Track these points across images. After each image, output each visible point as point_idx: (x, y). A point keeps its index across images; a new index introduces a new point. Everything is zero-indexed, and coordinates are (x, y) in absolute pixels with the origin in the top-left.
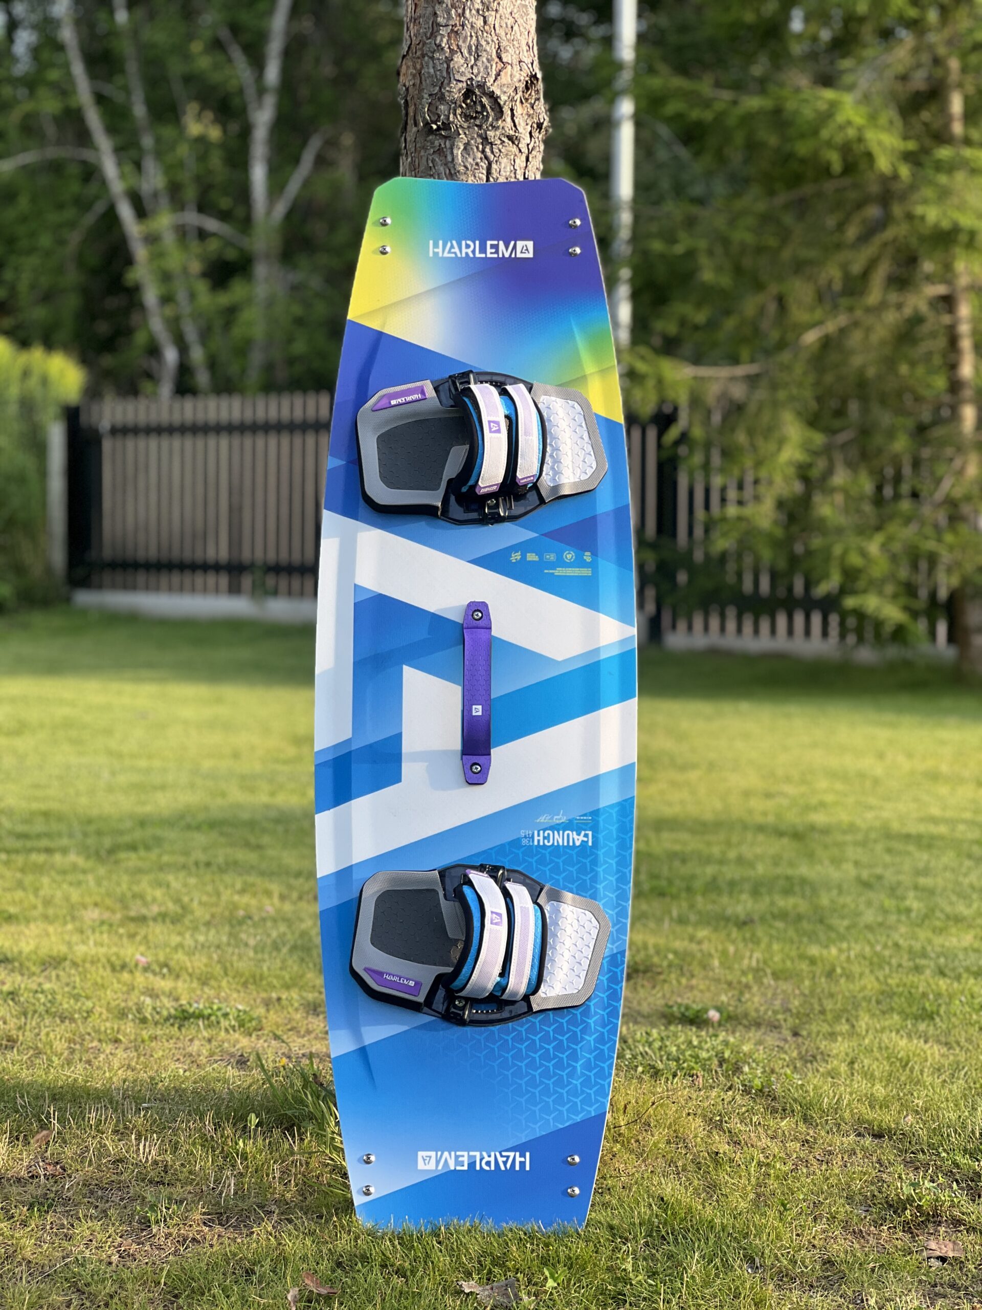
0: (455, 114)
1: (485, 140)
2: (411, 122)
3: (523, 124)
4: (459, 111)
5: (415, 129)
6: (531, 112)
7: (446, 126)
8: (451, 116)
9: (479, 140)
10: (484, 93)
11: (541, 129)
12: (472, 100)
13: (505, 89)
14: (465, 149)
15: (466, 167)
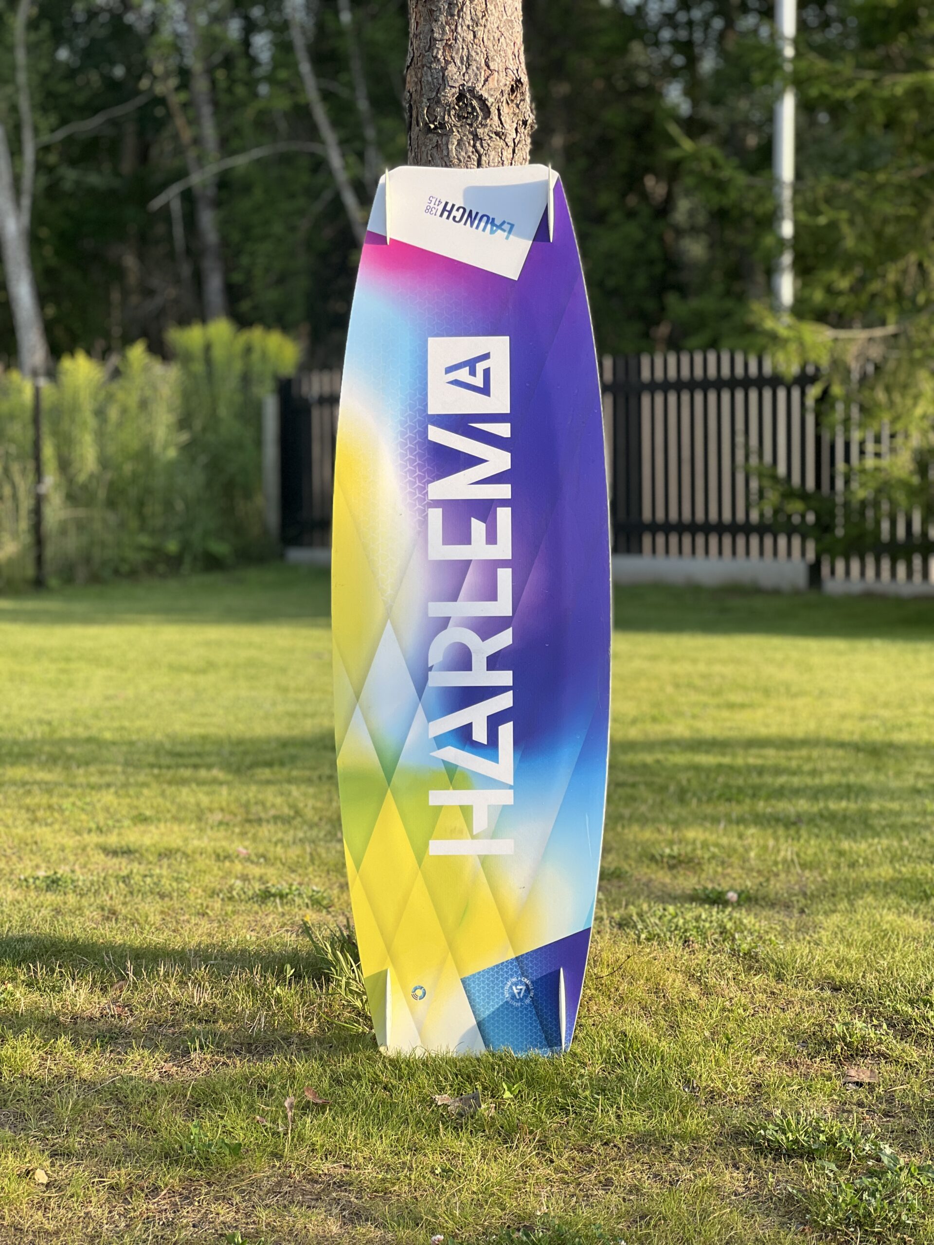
0: (449, 115)
1: (476, 137)
2: (414, 122)
3: (509, 121)
4: (453, 112)
5: (417, 128)
6: (517, 111)
7: (442, 125)
8: (446, 117)
9: (471, 137)
10: (474, 97)
11: (526, 125)
12: (464, 103)
13: (492, 93)
14: (458, 144)
15: (459, 159)
